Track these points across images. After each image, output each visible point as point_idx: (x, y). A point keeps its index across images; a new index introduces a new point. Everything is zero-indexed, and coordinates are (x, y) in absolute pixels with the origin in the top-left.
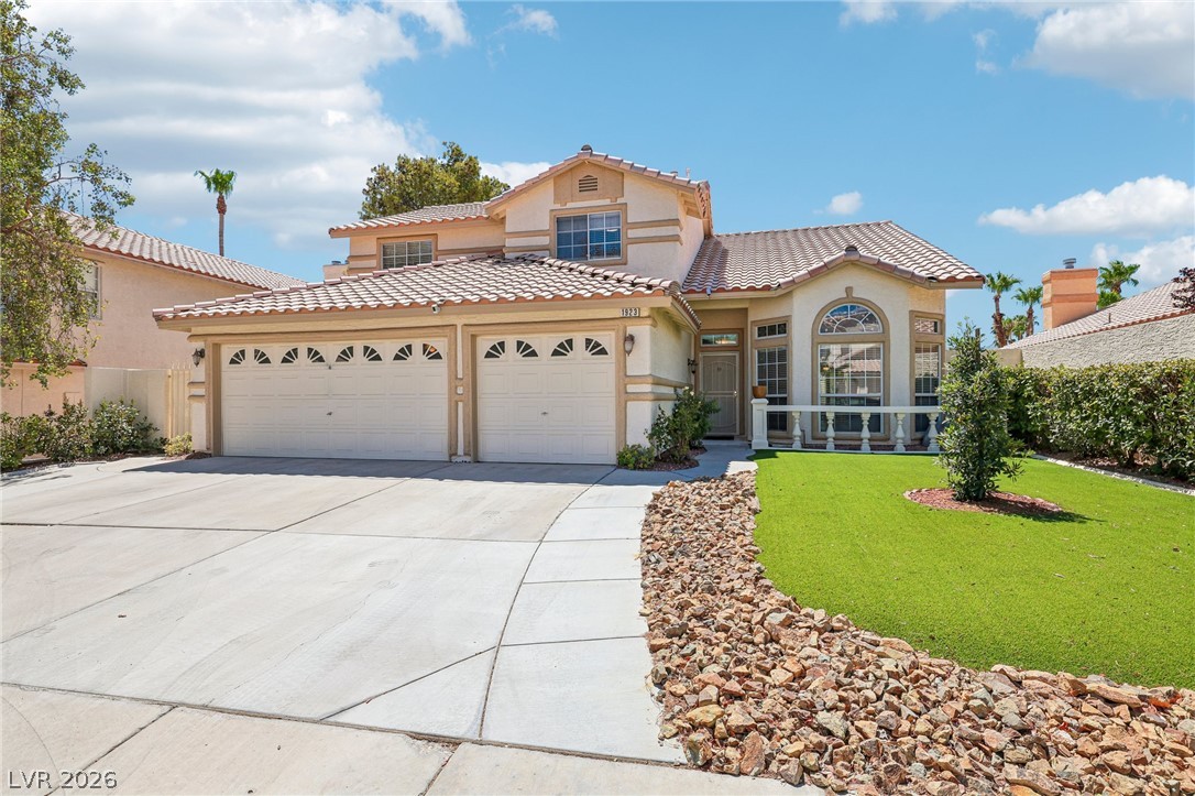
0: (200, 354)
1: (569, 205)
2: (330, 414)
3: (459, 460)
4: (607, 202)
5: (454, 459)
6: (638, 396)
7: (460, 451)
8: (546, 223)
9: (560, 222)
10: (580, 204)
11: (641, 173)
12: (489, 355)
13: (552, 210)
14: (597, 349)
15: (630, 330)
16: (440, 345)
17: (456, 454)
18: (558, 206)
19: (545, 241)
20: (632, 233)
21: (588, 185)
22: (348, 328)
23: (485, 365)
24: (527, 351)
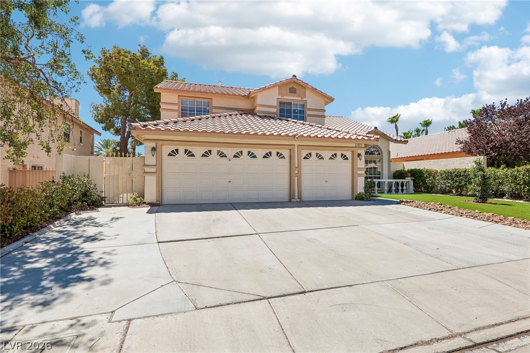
0: (154, 149)
1: (285, 97)
2: (230, 182)
3: (295, 200)
4: (300, 99)
5: (293, 200)
6: (360, 175)
7: (296, 197)
8: (275, 103)
9: (281, 103)
10: (288, 98)
11: (314, 90)
12: (305, 158)
13: (277, 98)
14: (345, 157)
15: (359, 152)
16: (285, 153)
17: (294, 198)
18: (280, 97)
19: (275, 110)
20: (308, 112)
21: (293, 91)
22: (243, 142)
23: (304, 162)
24: (320, 157)
